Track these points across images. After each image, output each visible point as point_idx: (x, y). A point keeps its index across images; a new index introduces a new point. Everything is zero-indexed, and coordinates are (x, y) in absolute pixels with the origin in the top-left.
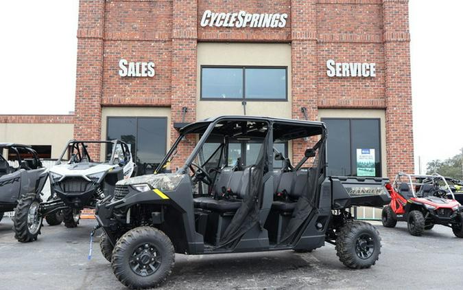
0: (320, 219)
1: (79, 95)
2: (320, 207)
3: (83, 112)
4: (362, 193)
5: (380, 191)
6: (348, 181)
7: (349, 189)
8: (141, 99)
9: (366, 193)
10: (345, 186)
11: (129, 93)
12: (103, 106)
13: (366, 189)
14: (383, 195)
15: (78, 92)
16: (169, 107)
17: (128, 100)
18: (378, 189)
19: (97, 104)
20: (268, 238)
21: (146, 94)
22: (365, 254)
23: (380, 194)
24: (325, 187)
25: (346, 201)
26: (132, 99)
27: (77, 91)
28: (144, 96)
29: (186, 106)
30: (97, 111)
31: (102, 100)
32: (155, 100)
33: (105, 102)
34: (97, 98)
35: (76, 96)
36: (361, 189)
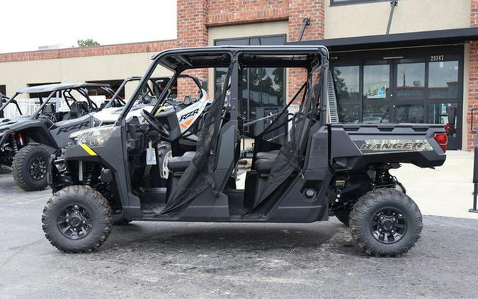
0: (310, 184)
1: (181, 15)
2: (309, 168)
3: (186, 36)
4: (385, 149)
5: (420, 145)
6: (362, 130)
7: (361, 143)
8: (252, 14)
9: (392, 149)
10: (354, 138)
11: (238, 7)
12: (208, 27)
13: (393, 142)
14: (426, 152)
15: (180, 12)
16: (286, 20)
17: (236, 17)
18: (418, 141)
19: (200, 25)
20: (227, 206)
21: (259, 4)
22: (391, 237)
23: (420, 149)
24: (317, 140)
25: (356, 160)
26: (241, 14)
27: (178, 11)
28: (256, 8)
29: (308, 16)
30: (201, 34)
31: (207, 20)
32: (270, 11)
33: (211, 22)
34: (200, 17)
35: (178, 18)
36: (384, 142)
